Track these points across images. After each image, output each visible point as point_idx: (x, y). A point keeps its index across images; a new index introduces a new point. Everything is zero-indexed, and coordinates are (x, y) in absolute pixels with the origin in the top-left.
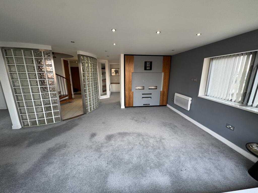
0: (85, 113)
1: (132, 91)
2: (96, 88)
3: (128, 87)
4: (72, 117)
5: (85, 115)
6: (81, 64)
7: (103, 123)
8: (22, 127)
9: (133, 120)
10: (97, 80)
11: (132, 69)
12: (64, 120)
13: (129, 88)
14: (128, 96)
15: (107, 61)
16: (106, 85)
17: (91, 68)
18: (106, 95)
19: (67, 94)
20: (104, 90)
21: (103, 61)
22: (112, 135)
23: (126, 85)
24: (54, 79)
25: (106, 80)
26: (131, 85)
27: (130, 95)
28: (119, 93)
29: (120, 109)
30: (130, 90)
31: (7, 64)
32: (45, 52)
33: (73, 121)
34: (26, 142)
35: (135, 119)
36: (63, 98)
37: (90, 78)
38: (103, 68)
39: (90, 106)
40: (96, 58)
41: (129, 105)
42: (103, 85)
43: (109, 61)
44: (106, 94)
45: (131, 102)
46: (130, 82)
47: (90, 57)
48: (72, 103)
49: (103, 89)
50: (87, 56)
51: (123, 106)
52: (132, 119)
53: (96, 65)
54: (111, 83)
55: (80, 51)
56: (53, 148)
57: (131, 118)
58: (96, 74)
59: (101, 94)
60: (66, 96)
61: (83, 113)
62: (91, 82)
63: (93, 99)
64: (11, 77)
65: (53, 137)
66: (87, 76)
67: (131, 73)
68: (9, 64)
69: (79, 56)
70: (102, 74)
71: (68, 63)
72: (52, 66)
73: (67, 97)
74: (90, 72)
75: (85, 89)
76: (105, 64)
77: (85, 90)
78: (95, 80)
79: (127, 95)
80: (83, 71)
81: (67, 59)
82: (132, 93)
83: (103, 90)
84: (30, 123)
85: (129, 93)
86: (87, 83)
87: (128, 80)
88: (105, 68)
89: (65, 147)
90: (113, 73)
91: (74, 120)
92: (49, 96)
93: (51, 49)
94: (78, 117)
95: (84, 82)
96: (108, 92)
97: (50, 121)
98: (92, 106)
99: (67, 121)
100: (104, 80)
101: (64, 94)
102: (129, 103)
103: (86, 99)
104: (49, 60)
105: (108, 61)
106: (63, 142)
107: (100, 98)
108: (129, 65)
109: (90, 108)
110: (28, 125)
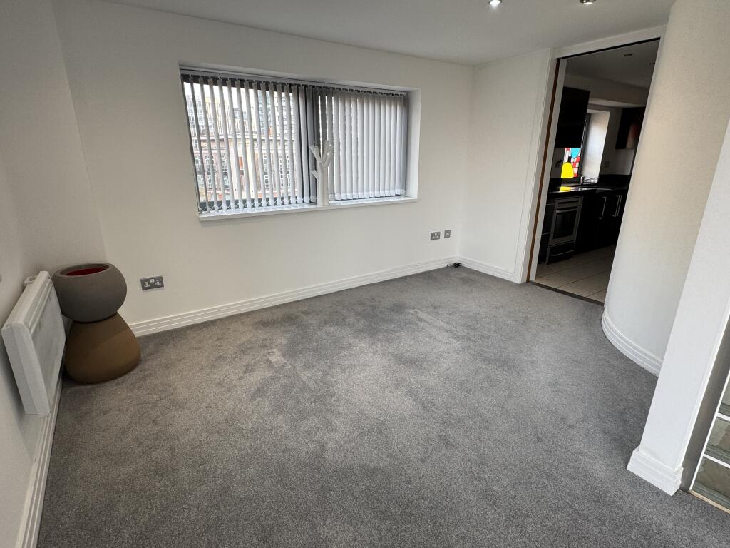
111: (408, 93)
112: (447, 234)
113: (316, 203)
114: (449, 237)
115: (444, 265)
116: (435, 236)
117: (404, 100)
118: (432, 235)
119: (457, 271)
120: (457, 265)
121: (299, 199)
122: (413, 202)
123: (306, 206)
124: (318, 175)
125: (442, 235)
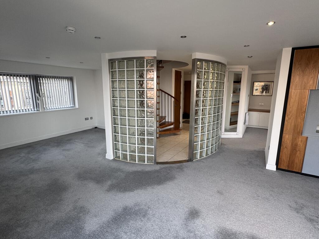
0: (190, 160)
1: (305, 134)
2: (218, 117)
3: (293, 124)
4: (170, 161)
5: (190, 163)
6: (196, 76)
7: (218, 192)
8: (114, 159)
9: (297, 212)
10: (221, 102)
11: (311, 82)
12: (158, 163)
13: (296, 127)
14: (290, 145)
15: (246, 68)
16: (238, 112)
17: (212, 81)
18: (236, 131)
19: (172, 121)
20: (234, 122)
21: (238, 68)
22: (233, 234)
23: (286, 118)
24: (153, 98)
25: (239, 103)
26: (304, 119)
27: (296, 145)
28: (264, 132)
29: (262, 168)
30: (298, 131)
31: (111, 80)
32: (149, 60)
33: (169, 170)
34: (109, 183)
35: (305, 211)
36: (166, 127)
37: (208, 99)
38: (238, 81)
39: (202, 148)
40: (226, 63)
41: (288, 166)
42: (231, 113)
43: (251, 68)
44: (234, 130)
45: (297, 161)
46: (302, 112)
47: (213, 62)
48: (177, 136)
49: (231, 118)
50: (207, 61)
51: (271, 165)
52: (297, 210)
53: (223, 76)
54: (250, 110)
55: (196, 53)
56: (130, 209)
57: (294, 205)
58: (221, 92)
59: (225, 127)
60: (171, 124)
61: (188, 159)
62: (208, 107)
63: (208, 136)
64: (113, 94)
65: (137, 189)
66: (203, 95)
67: (307, 93)
68: (113, 79)
69: (195, 61)
70: (234, 92)
71: (181, 76)
72: (153, 80)
73: (172, 126)
74: (209, 89)
75: (197, 118)
76: (241, 75)
77: (196, 120)
78: (218, 103)
79: (288, 142)
80: (198, 87)
81: (181, 70)
82: (304, 140)
83: (231, 121)
84: (121, 156)
85: (294, 140)
86: (201, 108)
87: (295, 108)
88: (240, 81)
89: (144, 216)
90: (257, 90)
91: (171, 167)
92: (145, 123)
93: (156, 55)
94: (179, 164)
95: (197, 105)
96: (241, 126)
97: (142, 159)
98: (205, 149)
99: (162, 166)
100: (236, 104)
101: (170, 121)
102: (291, 162)
103: (196, 136)
104: (151, 71)
105: (249, 67)
106: (145, 206)
107: (223, 136)
108: (303, 71)
109: (201, 153)
110: (119, 157)
111: (72, 77)
112: (91, 118)
113: (39, 111)
114: (92, 119)
115: (91, 128)
116: (86, 119)
117: (71, 79)
118: (85, 118)
119: (96, 129)
120: (96, 128)
121: (33, 110)
122: (77, 109)
123: (35, 112)
124: (39, 102)
125: (90, 119)
